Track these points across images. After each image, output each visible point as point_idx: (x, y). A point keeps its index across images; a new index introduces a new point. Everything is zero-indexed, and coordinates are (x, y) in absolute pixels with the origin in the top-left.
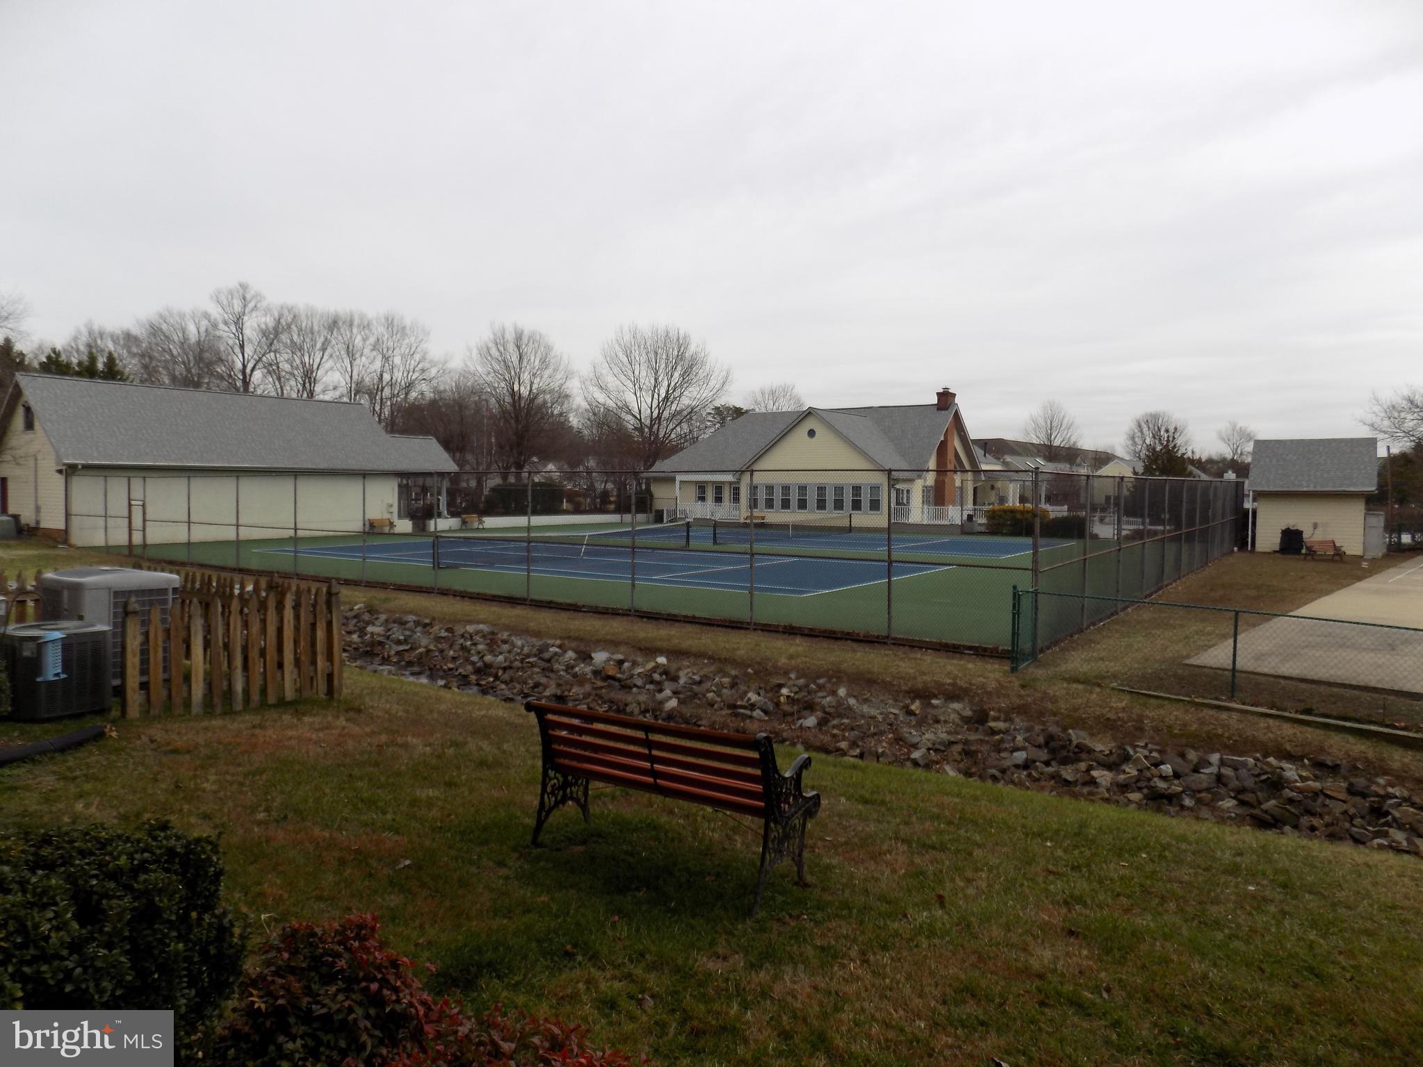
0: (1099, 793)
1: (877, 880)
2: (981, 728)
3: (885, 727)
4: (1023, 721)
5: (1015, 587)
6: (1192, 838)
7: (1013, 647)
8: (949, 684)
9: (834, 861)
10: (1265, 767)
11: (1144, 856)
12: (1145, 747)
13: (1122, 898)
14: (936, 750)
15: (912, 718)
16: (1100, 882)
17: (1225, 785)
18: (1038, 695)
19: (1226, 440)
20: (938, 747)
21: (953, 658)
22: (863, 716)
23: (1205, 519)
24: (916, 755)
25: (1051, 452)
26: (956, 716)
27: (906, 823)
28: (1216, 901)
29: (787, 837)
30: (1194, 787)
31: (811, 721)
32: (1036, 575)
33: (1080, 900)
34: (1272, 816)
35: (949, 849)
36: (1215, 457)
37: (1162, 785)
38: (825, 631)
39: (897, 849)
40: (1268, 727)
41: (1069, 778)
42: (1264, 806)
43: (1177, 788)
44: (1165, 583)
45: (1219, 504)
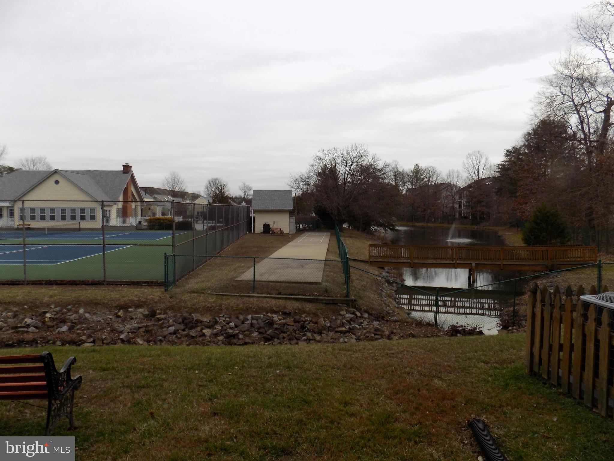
0: (206, 339)
1: (116, 413)
2: (153, 319)
3: (105, 325)
4: (172, 313)
5: (165, 254)
6: (251, 354)
7: (165, 280)
8: (136, 301)
9: (91, 409)
10: (267, 317)
11: (236, 368)
12: (223, 316)
13: (232, 390)
14: (132, 333)
15: (119, 319)
16: (222, 385)
17: (254, 327)
18: (178, 300)
19: (242, 190)
20: (133, 331)
21: (137, 288)
22: (94, 322)
23: (237, 221)
24: (122, 336)
25: (174, 193)
26: (141, 315)
27: (127, 377)
28: (267, 381)
29: (62, 405)
30: (243, 330)
31: (64, 328)
32: (174, 248)
33: (216, 397)
34: (271, 336)
35: (151, 386)
36: (238, 196)
37: (230, 331)
38: (70, 281)
39: (125, 392)
40: (267, 302)
41: (194, 335)
42: (268, 333)
43: (236, 332)
44: (224, 247)
45: (242, 215)
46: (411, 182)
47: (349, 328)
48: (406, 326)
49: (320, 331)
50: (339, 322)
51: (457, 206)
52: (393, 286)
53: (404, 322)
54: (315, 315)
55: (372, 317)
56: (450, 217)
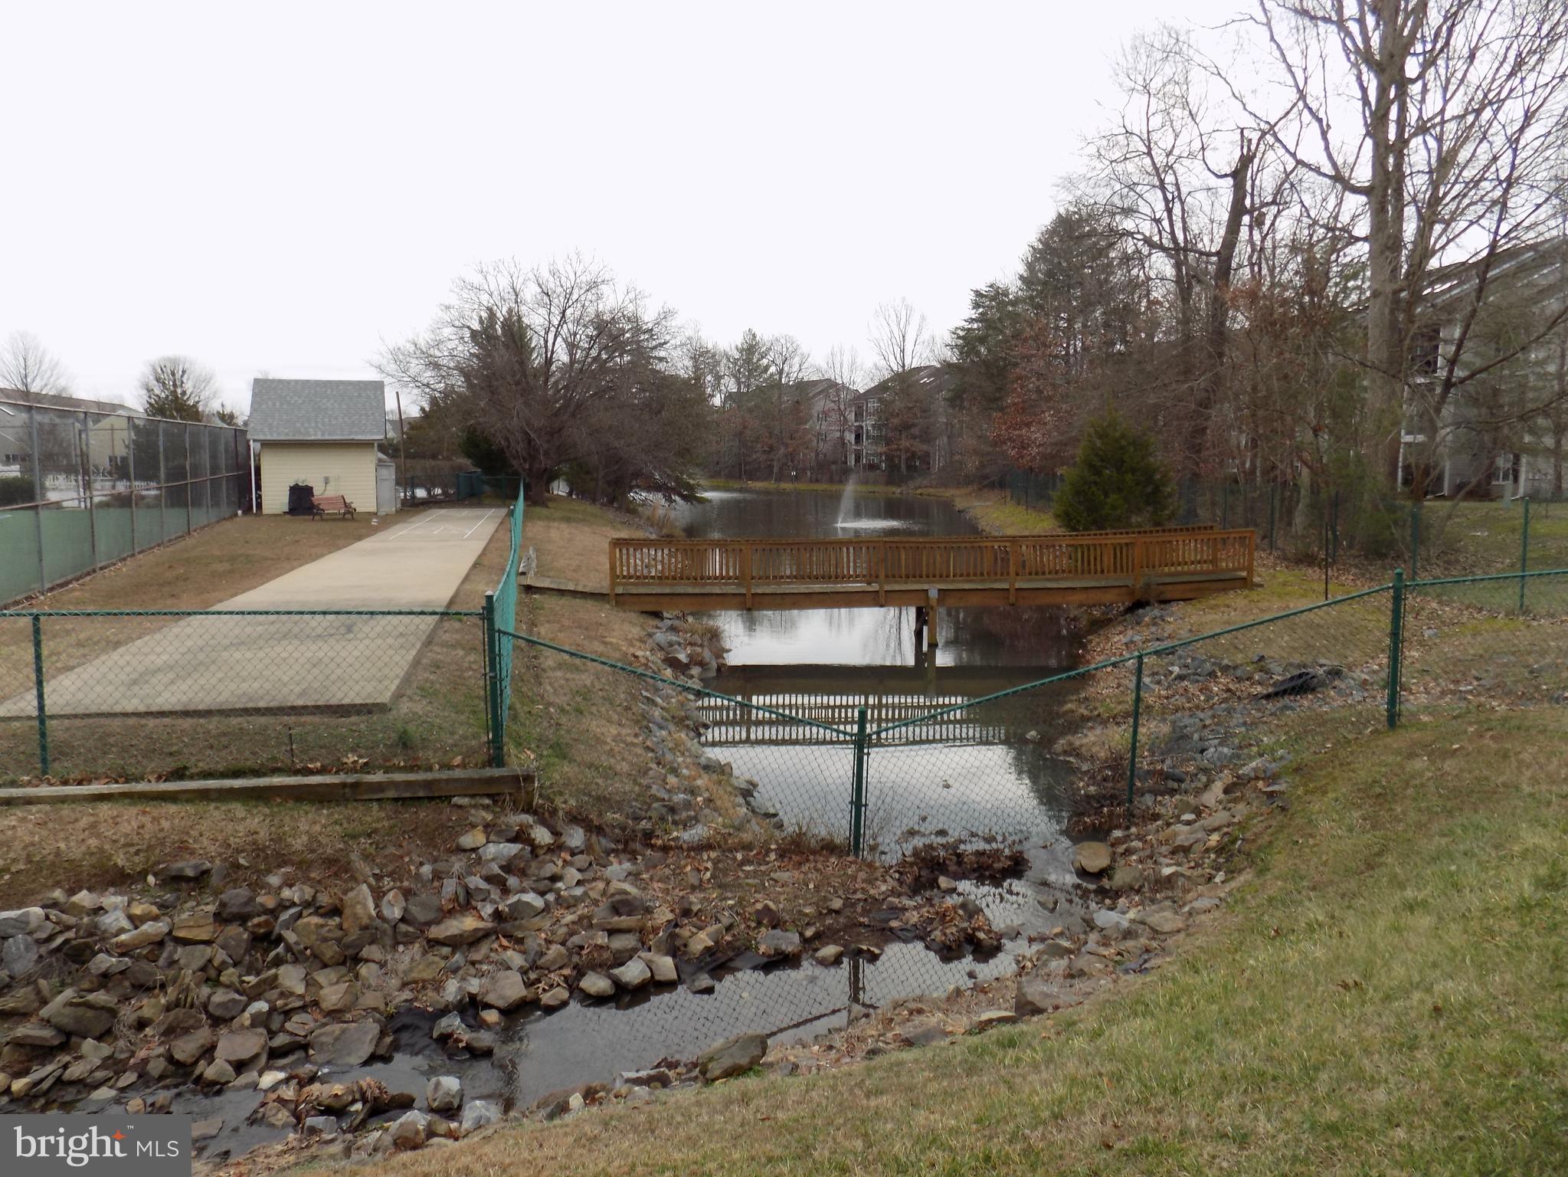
10: (65, 917)
46: (736, 376)
47: (497, 915)
48: (742, 863)
49: (351, 952)
50: (450, 887)
51: (850, 437)
52: (692, 677)
53: (733, 850)
54: (338, 867)
55: (603, 841)
56: (833, 467)
